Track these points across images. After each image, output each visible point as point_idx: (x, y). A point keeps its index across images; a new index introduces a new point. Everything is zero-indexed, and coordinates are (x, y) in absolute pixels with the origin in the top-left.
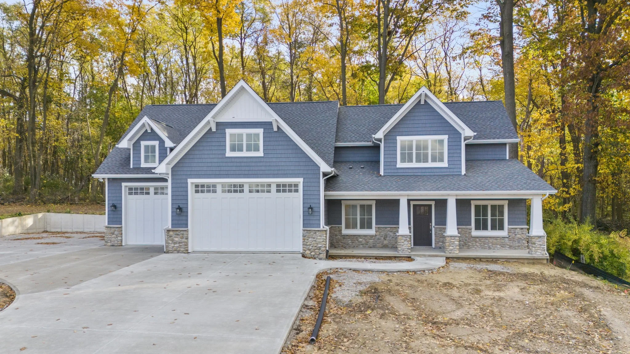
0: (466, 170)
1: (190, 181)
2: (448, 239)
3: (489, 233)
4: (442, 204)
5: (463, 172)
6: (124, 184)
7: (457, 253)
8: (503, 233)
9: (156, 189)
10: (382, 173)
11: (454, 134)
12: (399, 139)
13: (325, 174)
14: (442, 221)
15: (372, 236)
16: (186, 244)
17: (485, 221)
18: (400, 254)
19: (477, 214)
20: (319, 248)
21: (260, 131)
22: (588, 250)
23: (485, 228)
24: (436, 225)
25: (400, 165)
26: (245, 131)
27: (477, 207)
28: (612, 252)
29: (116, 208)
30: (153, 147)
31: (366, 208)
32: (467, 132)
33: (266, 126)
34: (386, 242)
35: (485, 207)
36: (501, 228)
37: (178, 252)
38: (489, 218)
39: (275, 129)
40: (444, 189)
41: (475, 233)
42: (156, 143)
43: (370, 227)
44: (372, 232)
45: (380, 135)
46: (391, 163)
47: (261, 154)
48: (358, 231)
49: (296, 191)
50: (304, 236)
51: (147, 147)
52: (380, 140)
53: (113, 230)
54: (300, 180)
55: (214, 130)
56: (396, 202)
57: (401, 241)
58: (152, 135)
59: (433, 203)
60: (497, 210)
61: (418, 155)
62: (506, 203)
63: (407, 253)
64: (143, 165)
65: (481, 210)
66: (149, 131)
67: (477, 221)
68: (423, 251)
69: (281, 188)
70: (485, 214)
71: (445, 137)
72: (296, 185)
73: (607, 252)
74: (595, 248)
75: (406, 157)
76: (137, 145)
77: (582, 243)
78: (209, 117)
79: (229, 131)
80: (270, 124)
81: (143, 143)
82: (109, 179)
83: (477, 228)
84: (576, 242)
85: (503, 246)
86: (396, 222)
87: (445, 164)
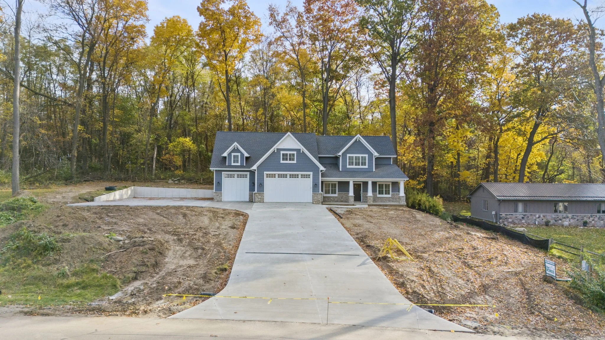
0: (375, 169)
1: (265, 172)
2: (369, 197)
3: (384, 196)
4: (366, 184)
5: (374, 170)
6: (223, 173)
7: (372, 203)
8: (390, 196)
9: (238, 175)
10: (341, 170)
11: (370, 155)
12: (348, 155)
13: (321, 171)
14: (366, 190)
15: (336, 197)
16: (263, 199)
17: (383, 191)
18: (350, 203)
19: (379, 188)
20: (319, 201)
21: (295, 153)
22: (424, 204)
23: (382, 194)
24: (363, 192)
25: (348, 167)
26: (288, 152)
27: (379, 185)
28: (433, 205)
29: (219, 184)
30: (238, 156)
31: (334, 185)
32: (376, 154)
33: (298, 151)
34: (342, 200)
35: (383, 185)
36: (389, 194)
37: (260, 202)
38: (384, 189)
39: (301, 152)
40: (367, 177)
41: (378, 196)
42: (239, 154)
43: (335, 193)
44: (336, 195)
45: (340, 154)
46: (344, 165)
47: (295, 162)
48: (330, 195)
49: (309, 177)
50: (313, 196)
51: (234, 156)
52: (340, 156)
53: (218, 194)
54: (312, 173)
55: (276, 151)
56: (348, 183)
57: (350, 198)
58: (237, 150)
59: (362, 183)
60: (387, 186)
61: (356, 163)
62: (391, 183)
63: (353, 203)
64: (233, 164)
65: (381, 186)
66: (236, 149)
67: (379, 191)
68: (358, 203)
69: (303, 176)
70: (383, 188)
71: (367, 156)
72: (309, 175)
73: (432, 205)
74: (427, 203)
75: (351, 163)
76: (230, 154)
77: (422, 201)
78: (275, 147)
79: (282, 152)
80: (300, 150)
81: (233, 154)
82: (216, 170)
83: (379, 194)
84: (420, 201)
85: (389, 201)
86: (348, 191)
87: (367, 167)
